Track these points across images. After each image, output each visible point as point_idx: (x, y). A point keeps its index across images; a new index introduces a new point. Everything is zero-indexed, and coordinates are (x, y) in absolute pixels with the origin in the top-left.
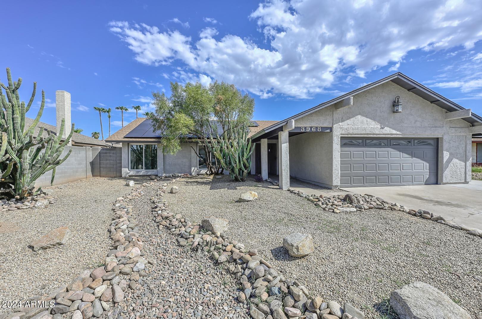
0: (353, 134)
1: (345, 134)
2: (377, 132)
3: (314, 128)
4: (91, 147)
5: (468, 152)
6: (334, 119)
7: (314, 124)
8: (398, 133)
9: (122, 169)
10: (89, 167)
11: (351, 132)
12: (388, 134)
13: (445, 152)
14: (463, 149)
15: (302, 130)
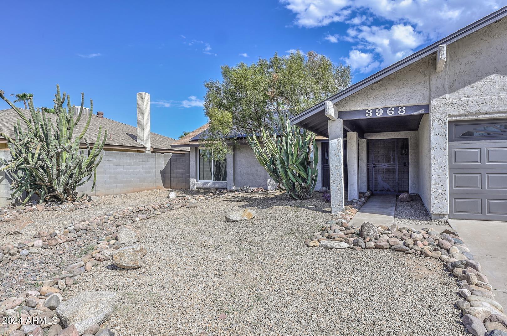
0: (481, 114)
1: (461, 116)
3: (391, 110)
6: (433, 89)
7: (390, 103)
10: (159, 177)
11: (474, 109)
15: (367, 115)
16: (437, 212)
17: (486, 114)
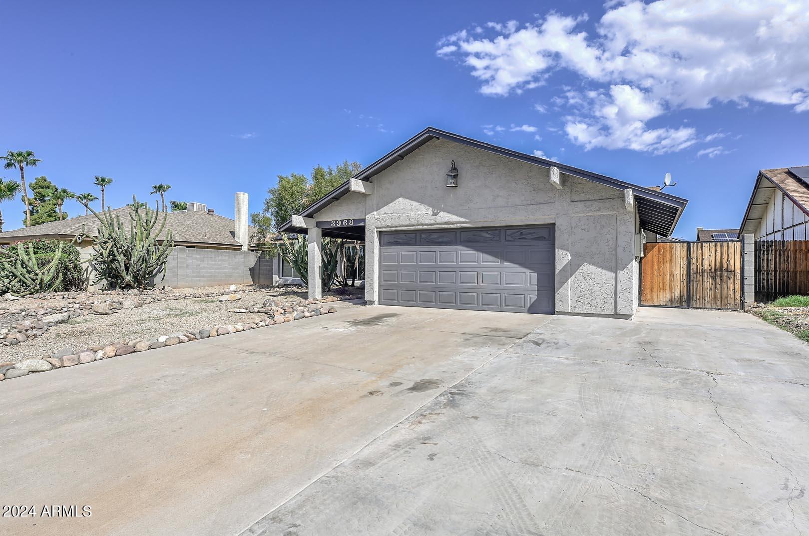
0: (393, 227)
1: (384, 227)
2: (427, 222)
3: (345, 222)
5: (620, 250)
6: (367, 208)
8: (462, 220)
9: (273, 276)
10: (248, 273)
11: (389, 223)
12: (446, 224)
13: (560, 251)
14: (610, 243)
15: (332, 225)
16: (370, 300)
17: (396, 227)
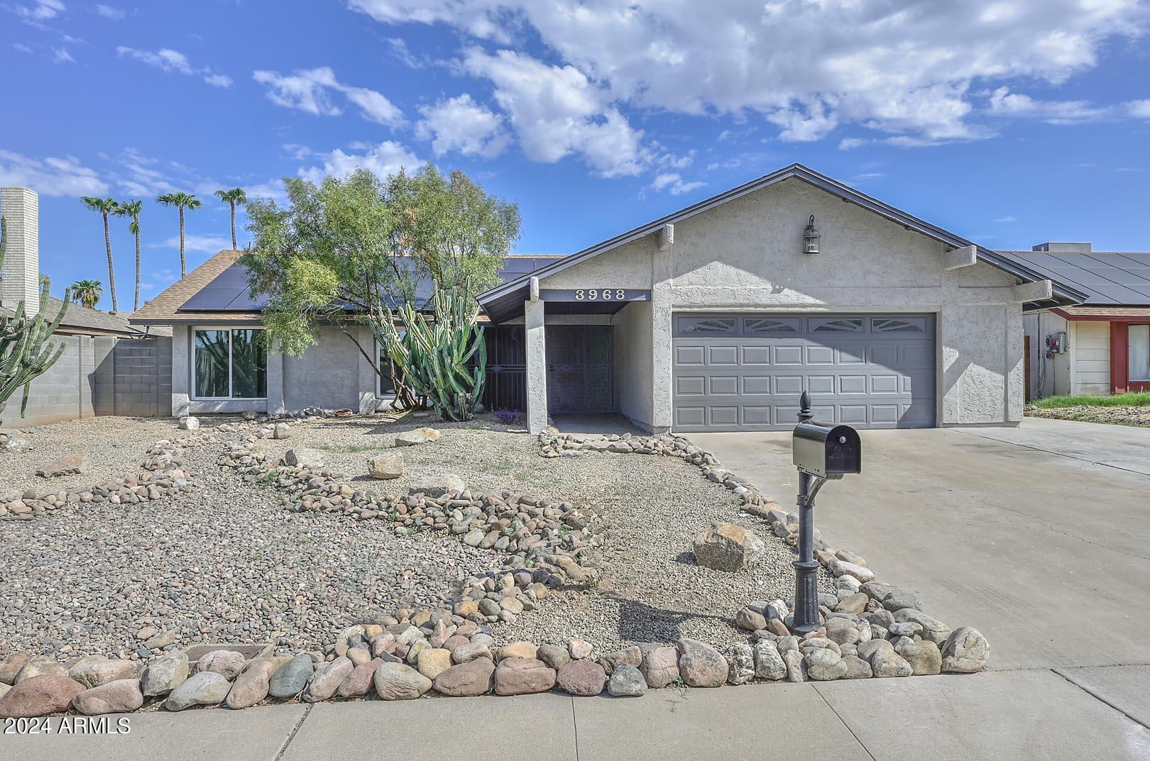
0: (705, 306)
1: (685, 307)
2: (765, 301)
3: (607, 293)
4: (93, 336)
5: (1010, 347)
6: (656, 272)
7: (607, 284)
9: (174, 396)
10: (87, 390)
11: (698, 300)
12: (795, 306)
13: (948, 349)
14: (999, 339)
15: (577, 297)
16: (660, 425)
17: (710, 306)
